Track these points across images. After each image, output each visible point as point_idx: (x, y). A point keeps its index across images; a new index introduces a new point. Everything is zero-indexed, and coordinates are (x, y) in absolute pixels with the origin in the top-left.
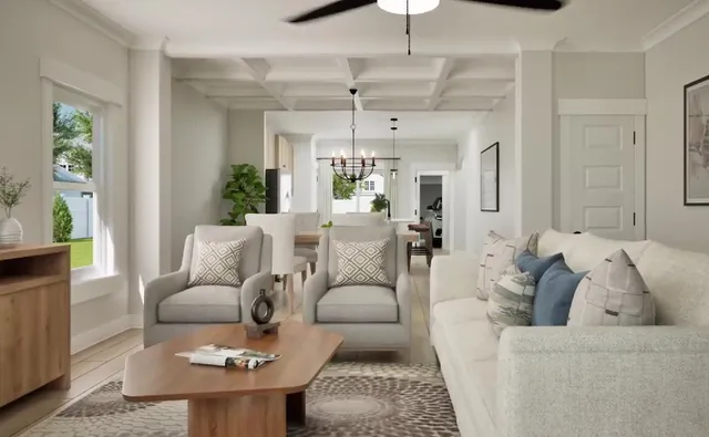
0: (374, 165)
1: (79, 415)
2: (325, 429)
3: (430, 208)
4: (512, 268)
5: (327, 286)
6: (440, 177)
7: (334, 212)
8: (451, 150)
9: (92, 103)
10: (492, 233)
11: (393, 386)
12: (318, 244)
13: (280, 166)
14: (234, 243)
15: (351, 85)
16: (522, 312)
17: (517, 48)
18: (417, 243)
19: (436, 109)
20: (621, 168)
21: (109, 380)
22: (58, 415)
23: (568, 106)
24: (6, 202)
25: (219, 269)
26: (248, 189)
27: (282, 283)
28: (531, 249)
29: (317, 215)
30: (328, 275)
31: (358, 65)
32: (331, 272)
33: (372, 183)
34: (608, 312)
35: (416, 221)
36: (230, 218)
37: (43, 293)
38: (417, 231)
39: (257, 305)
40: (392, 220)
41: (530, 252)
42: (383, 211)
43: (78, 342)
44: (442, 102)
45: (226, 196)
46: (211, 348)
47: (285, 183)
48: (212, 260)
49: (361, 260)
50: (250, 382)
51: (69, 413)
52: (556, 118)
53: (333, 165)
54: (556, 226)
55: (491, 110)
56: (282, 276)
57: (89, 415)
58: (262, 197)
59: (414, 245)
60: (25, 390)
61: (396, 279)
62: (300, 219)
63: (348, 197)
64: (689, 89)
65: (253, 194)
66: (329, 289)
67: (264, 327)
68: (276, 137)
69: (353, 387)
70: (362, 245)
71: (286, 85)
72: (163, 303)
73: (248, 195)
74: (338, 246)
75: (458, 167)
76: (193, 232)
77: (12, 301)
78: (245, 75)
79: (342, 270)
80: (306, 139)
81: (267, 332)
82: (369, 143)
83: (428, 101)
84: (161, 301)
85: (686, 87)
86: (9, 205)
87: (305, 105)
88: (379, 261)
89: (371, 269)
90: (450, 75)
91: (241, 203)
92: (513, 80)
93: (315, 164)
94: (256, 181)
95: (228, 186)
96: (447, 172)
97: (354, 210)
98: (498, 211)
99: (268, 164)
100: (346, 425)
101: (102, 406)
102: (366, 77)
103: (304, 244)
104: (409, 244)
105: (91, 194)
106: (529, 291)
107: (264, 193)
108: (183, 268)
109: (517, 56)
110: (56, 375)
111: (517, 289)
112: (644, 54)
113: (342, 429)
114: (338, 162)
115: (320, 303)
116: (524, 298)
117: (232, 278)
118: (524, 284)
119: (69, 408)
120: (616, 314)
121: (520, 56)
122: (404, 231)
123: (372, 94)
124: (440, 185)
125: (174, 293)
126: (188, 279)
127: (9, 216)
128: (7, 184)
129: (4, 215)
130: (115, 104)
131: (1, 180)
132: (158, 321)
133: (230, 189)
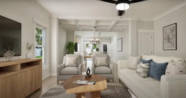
1: (47, 96)
6: (106, 45)
11: (113, 87)
13: (77, 42)
14: (75, 58)
16: (147, 71)
17: (130, 19)
19: (110, 31)
22: (42, 96)
23: (140, 31)
24: (28, 49)
25: (72, 63)
26: (72, 47)
31: (97, 22)
32: (95, 64)
34: (180, 71)
37: (37, 69)
39: (87, 71)
48: (71, 61)
49: (102, 61)
51: (44, 96)
52: (137, 33)
57: (49, 96)
58: (74, 48)
66: (96, 67)
67: (89, 75)
68: (76, 36)
70: (102, 58)
71: (81, 26)
74: (97, 58)
75: (111, 43)
76: (65, 55)
77: (31, 71)
78: (73, 23)
79: (98, 63)
80: (81, 37)
81: (89, 77)
83: (109, 29)
84: (61, 70)
85: (163, 27)
86: (29, 50)
87: (83, 30)
88: (106, 61)
90: (115, 24)
91: (70, 50)
93: (83, 42)
94: (73, 45)
95: (68, 46)
96: (108, 44)
98: (122, 51)
99: (75, 42)
100: (107, 96)
101: (51, 94)
102: (99, 24)
108: (64, 63)
109: (130, 21)
115: (95, 70)
116: (147, 68)
117: (75, 65)
118: (147, 66)
119: (44, 94)
120: (182, 72)
124: (106, 47)
125: (63, 68)
126: (65, 66)
127: (29, 52)
128: (29, 45)
129: (28, 52)
130: (47, 28)
131: (27, 44)
132: (60, 75)
133: (68, 47)
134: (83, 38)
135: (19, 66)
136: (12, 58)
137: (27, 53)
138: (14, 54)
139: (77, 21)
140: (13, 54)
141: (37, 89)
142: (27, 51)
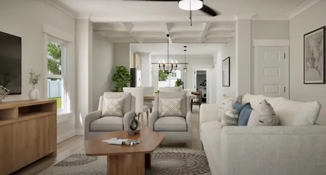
0: (177, 67)
1: (63, 166)
2: (158, 170)
3: (201, 85)
4: (231, 108)
5: (158, 117)
6: (205, 71)
7: (159, 87)
8: (210, 59)
9: (61, 42)
10: (224, 95)
11: (185, 156)
12: (154, 100)
13: (136, 67)
14: (120, 99)
15: (167, 33)
17: (236, 18)
18: (195, 100)
19: (203, 43)
20: (279, 69)
21: (72, 153)
22: (55, 166)
24: (33, 82)
25: (114, 110)
26: (123, 77)
27: (138, 117)
28: (239, 101)
29: (152, 88)
30: (158, 112)
31: (170, 25)
33: (176, 74)
34: (260, 121)
35: (195, 90)
36: (115, 89)
37: (47, 118)
38: (195, 94)
39: (132, 123)
40: (185, 90)
41: (239, 102)
42: (180, 86)
43: (59, 139)
44: (206, 40)
45: (113, 80)
46: (115, 139)
47: (139, 74)
48: (111, 106)
49: (172, 106)
50: (132, 150)
51: (58, 165)
52: (252, 47)
53: (160, 67)
54: (252, 93)
55: (227, 43)
56: (137, 114)
57: (66, 166)
58: (129, 80)
59: (194, 101)
60: (41, 156)
61: (186, 114)
62: (146, 89)
63: (164, 80)
64: (306, 36)
65: (125, 79)
66: (158, 118)
67: (135, 131)
68: (134, 54)
69: (169, 156)
70: (172, 100)
71: (140, 33)
72: (92, 123)
73: (123, 79)
75: (213, 67)
77: (37, 121)
79: (164, 110)
80: (147, 54)
81: (136, 133)
82: (175, 57)
83: (199, 39)
85: (304, 35)
86: (34, 84)
87: (147, 41)
88: (179, 106)
89: (176, 110)
90: (209, 29)
91: (120, 83)
92: (235, 31)
93: (151, 66)
94: (127, 73)
95: (115, 75)
96: (208, 69)
97: (168, 86)
98: (229, 86)
99: (131, 66)
100: (167, 169)
101: (71, 162)
102: (173, 30)
103: (147, 100)
104: (192, 100)
105: (60, 79)
106: (236, 116)
107: (130, 79)
108: (99, 109)
109: (236, 22)
110: (52, 151)
111: (232, 116)
112: (289, 21)
113: (165, 170)
114: (161, 65)
115: (155, 123)
116: (234, 119)
117: (119, 113)
119: (58, 163)
120: (263, 122)
121: (237, 22)
122: (189, 94)
123: (175, 37)
124: (205, 75)
125: (96, 119)
126: (101, 114)
127: (34, 88)
128: (33, 76)
129: (32, 88)
130: (70, 42)
131: (31, 74)
132: (90, 131)
133: (116, 77)
134: (153, 57)
135: (16, 112)
136: (6, 98)
137: (31, 90)
138: (9, 91)
139: (129, 25)
140: (6, 91)
141: (47, 154)
142: (31, 86)
